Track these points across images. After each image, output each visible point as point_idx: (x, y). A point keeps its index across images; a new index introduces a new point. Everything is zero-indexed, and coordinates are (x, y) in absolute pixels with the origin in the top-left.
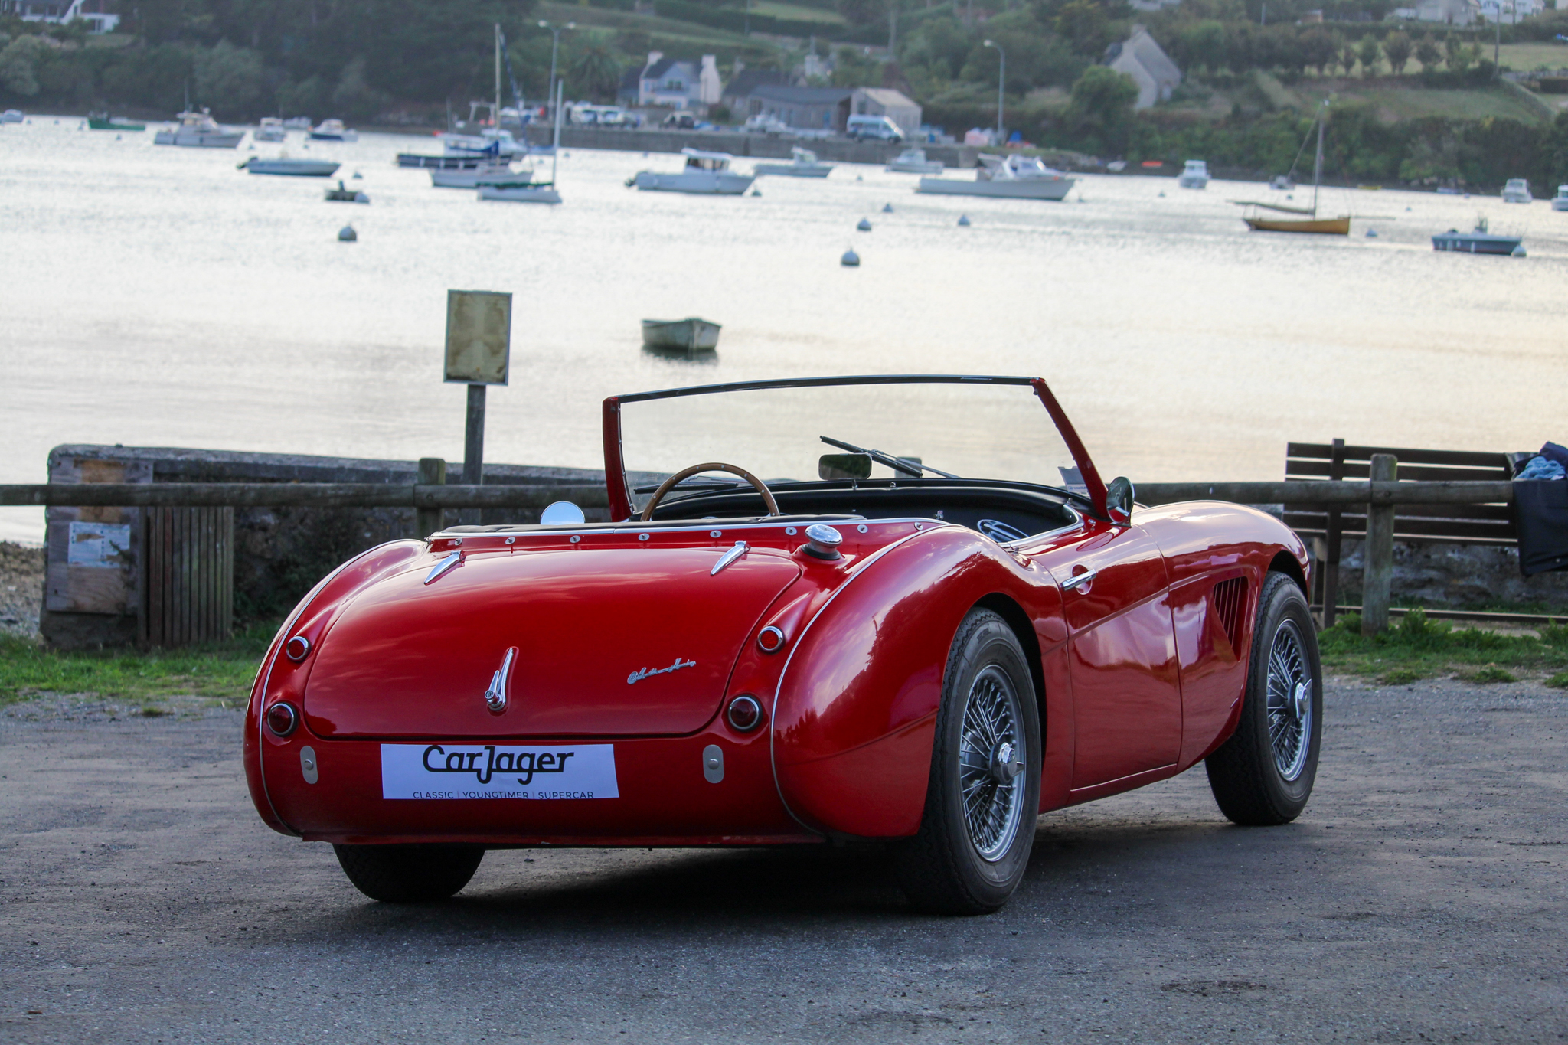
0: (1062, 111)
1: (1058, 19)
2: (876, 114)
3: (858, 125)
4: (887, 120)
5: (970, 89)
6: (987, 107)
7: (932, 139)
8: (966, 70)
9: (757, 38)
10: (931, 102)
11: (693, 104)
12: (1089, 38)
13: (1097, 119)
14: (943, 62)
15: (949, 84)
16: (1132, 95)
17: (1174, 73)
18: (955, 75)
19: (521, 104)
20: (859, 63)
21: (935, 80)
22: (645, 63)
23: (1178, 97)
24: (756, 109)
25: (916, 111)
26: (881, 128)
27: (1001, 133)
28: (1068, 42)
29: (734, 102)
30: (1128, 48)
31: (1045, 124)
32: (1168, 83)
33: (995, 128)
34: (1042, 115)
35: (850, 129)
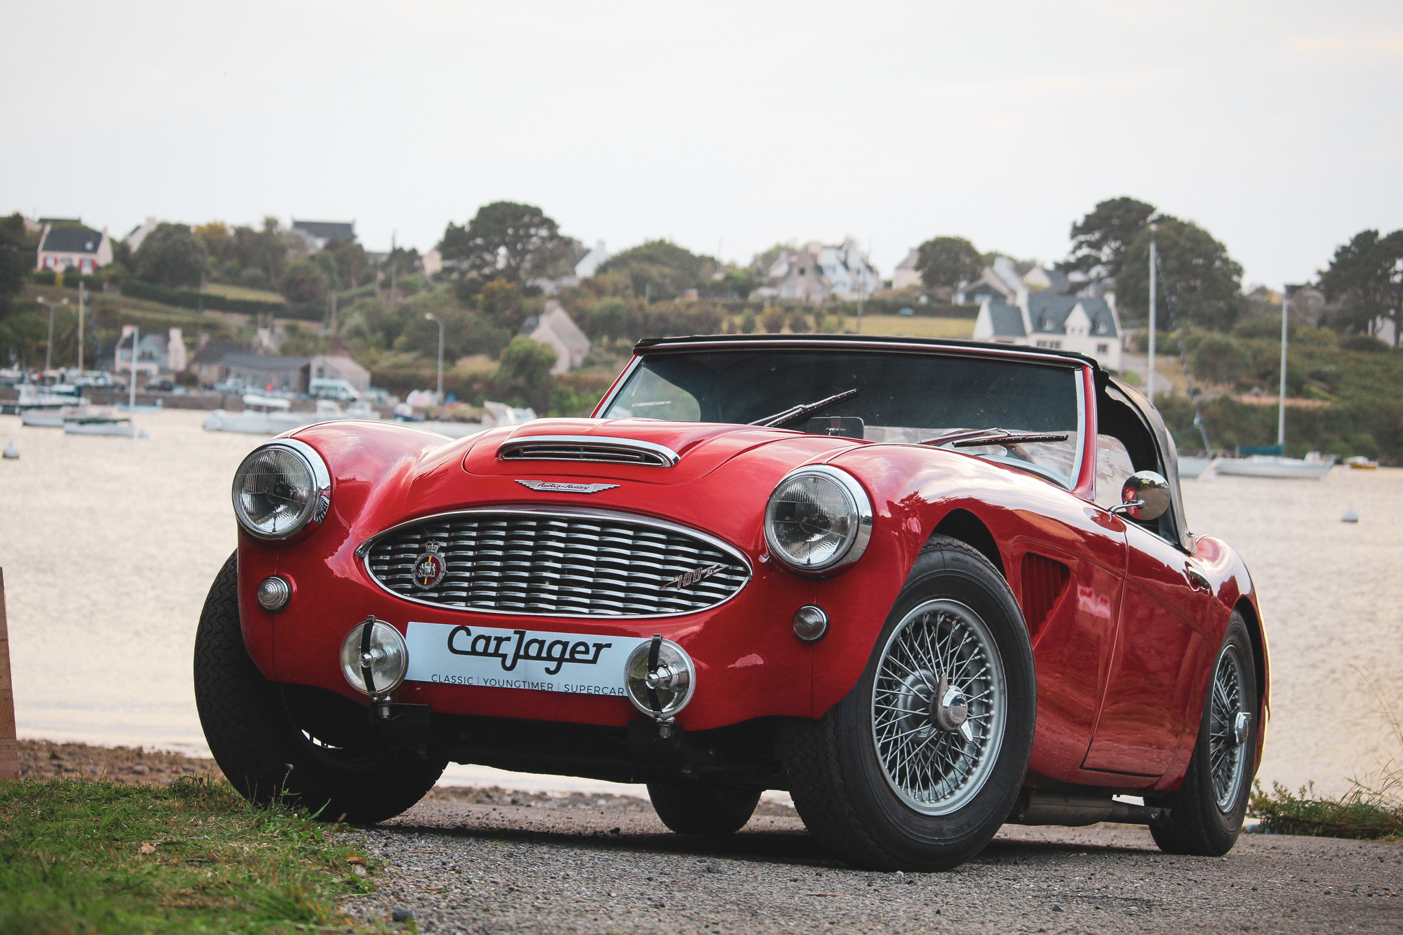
0: (492, 375)
1: (480, 297)
2: (332, 378)
3: (320, 388)
4: (341, 383)
5: (406, 358)
6: (426, 372)
7: (380, 399)
8: (401, 340)
9: (211, 315)
10: (376, 368)
11: (163, 370)
12: (508, 313)
13: (521, 381)
14: (380, 335)
15: (387, 354)
16: (552, 361)
17: (583, 343)
18: (389, 346)
19: (16, 367)
20: (303, 336)
21: (372, 350)
22: (119, 335)
23: (589, 363)
24: (225, 374)
25: (365, 376)
26: (339, 390)
27: (439, 395)
28: (489, 317)
29: (201, 369)
30: (545, 321)
31: (476, 387)
32: (579, 352)
33: (434, 390)
34: (474, 378)
35: (312, 391)
